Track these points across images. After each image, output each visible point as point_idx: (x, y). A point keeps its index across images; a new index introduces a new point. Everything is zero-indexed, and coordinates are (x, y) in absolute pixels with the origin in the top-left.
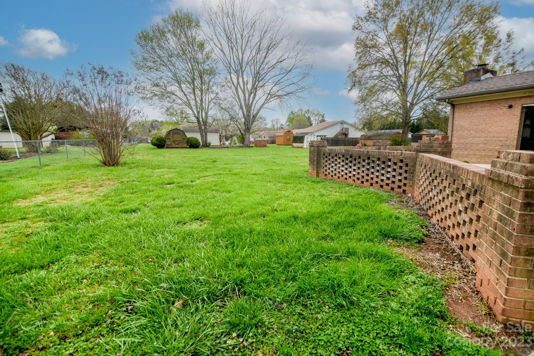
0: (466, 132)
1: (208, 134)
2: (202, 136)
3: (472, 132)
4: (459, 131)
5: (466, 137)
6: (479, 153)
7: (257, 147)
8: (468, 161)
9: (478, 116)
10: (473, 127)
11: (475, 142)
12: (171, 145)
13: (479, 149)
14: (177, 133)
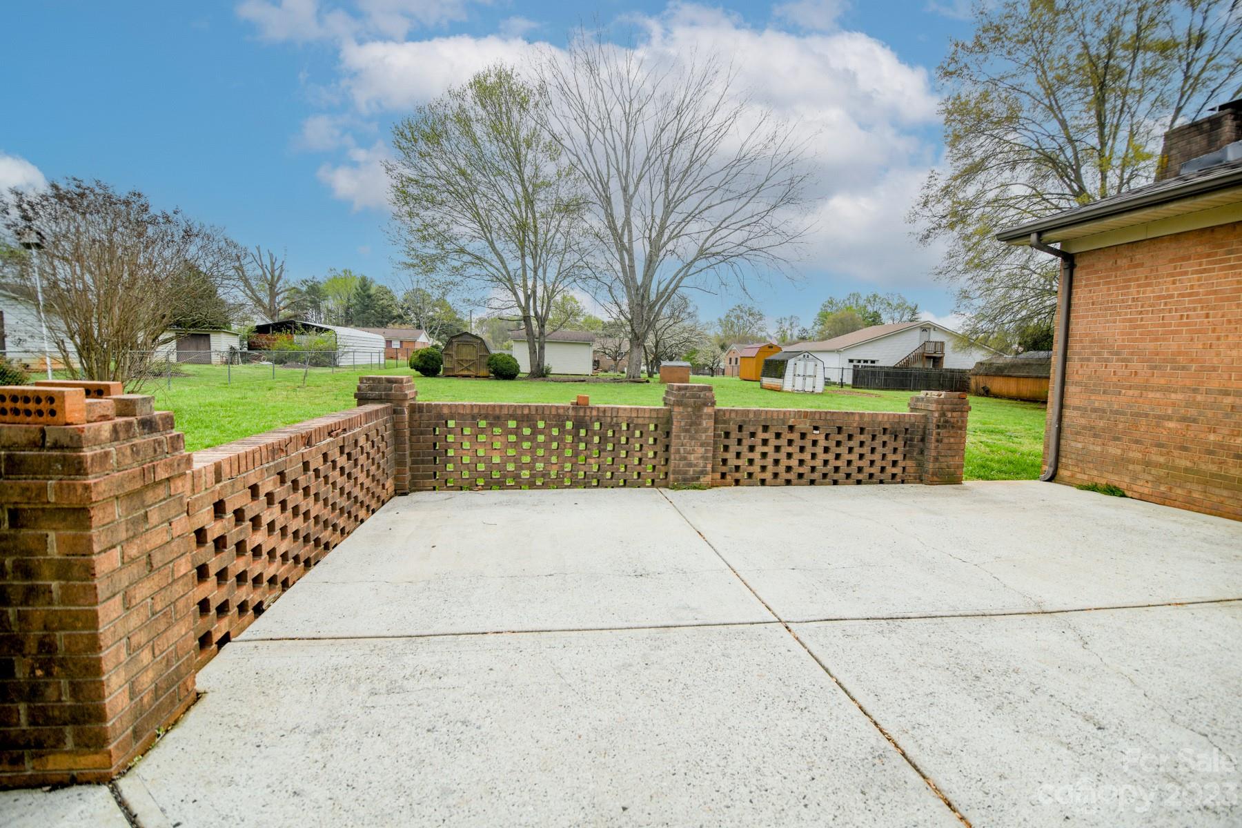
0: (1115, 365)
1: (547, 347)
2: (532, 352)
3: (1135, 365)
4: (1088, 360)
5: (1116, 385)
6: (1162, 460)
8: (1123, 486)
9: (1159, 297)
10: (1141, 345)
11: (1147, 408)
12: (453, 369)
13: (1163, 440)
14: (467, 343)
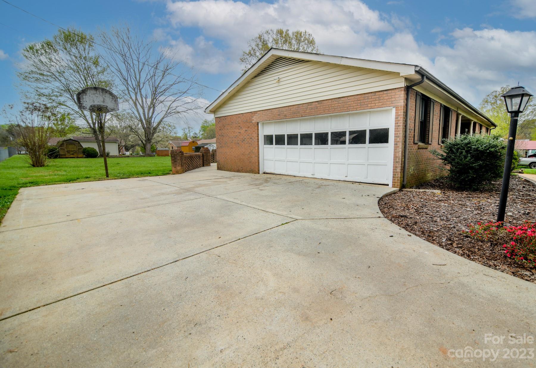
1: (106, 144)
2: (99, 146)
7: (159, 156)
12: (65, 155)
14: (71, 144)
